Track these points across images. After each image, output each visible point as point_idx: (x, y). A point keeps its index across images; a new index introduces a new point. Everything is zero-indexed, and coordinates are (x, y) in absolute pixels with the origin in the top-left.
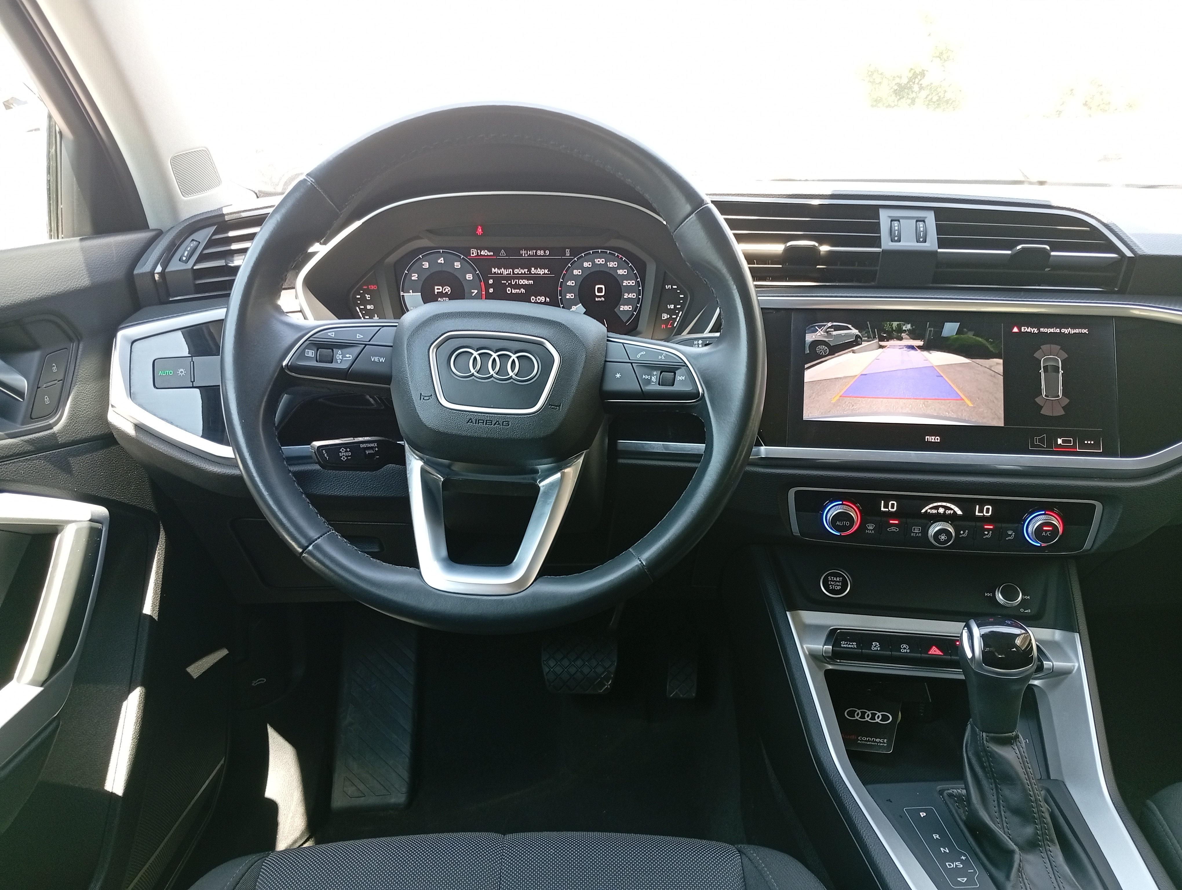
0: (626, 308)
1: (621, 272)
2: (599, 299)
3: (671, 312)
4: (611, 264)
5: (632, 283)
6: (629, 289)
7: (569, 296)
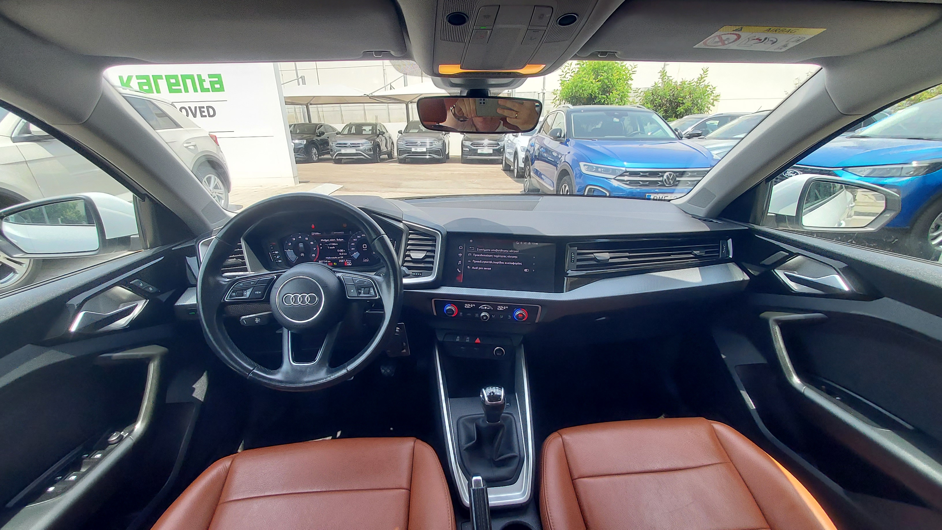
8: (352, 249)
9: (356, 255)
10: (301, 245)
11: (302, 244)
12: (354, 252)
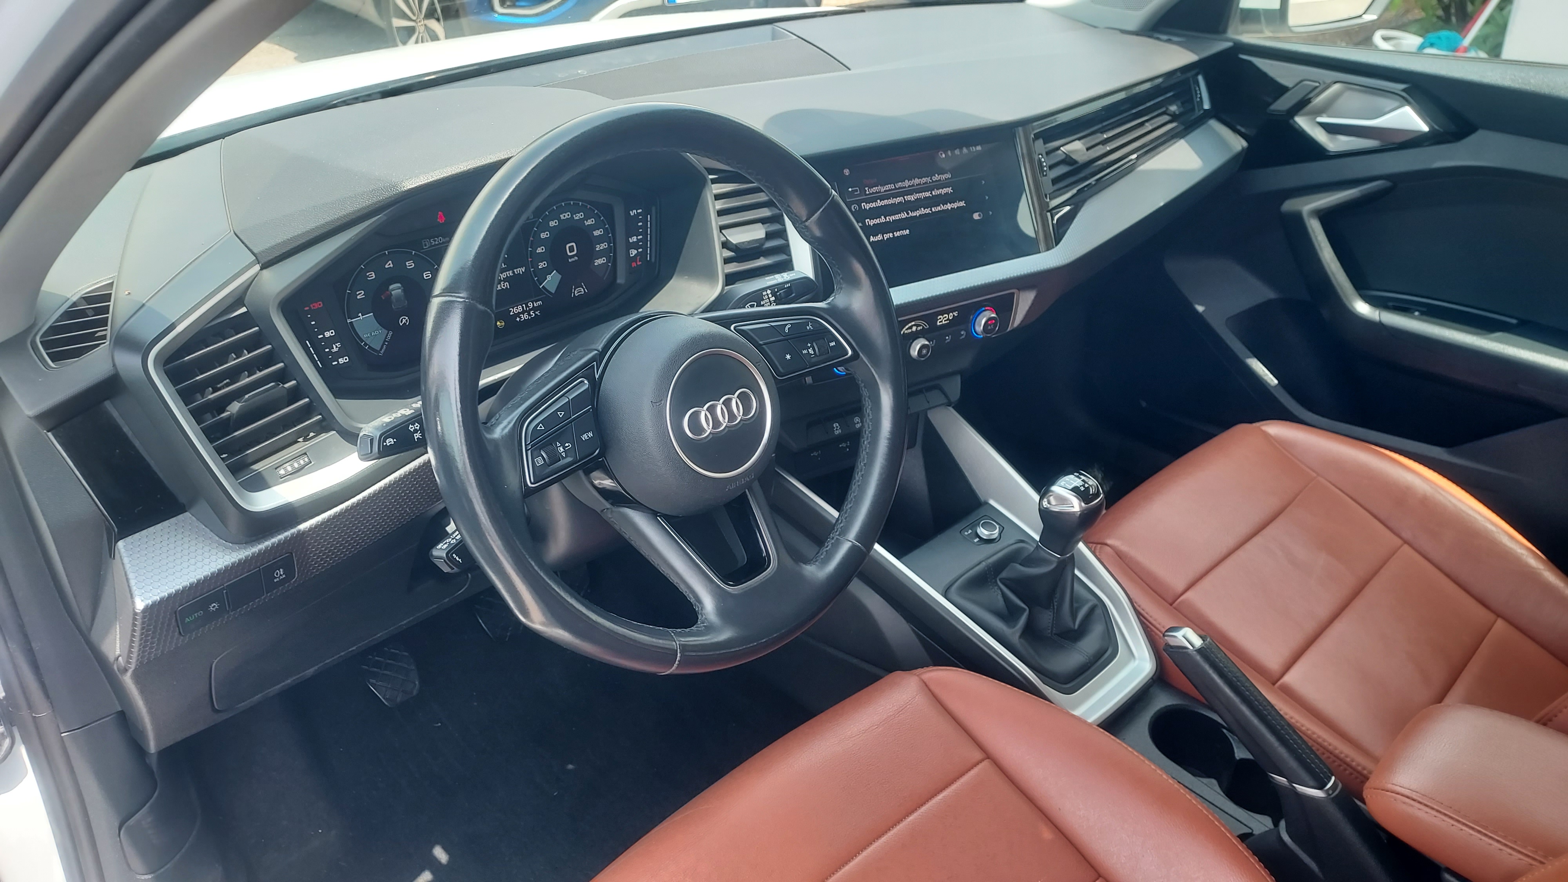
8: (542, 265)
9: (552, 281)
10: (396, 289)
11: (399, 285)
12: (547, 271)
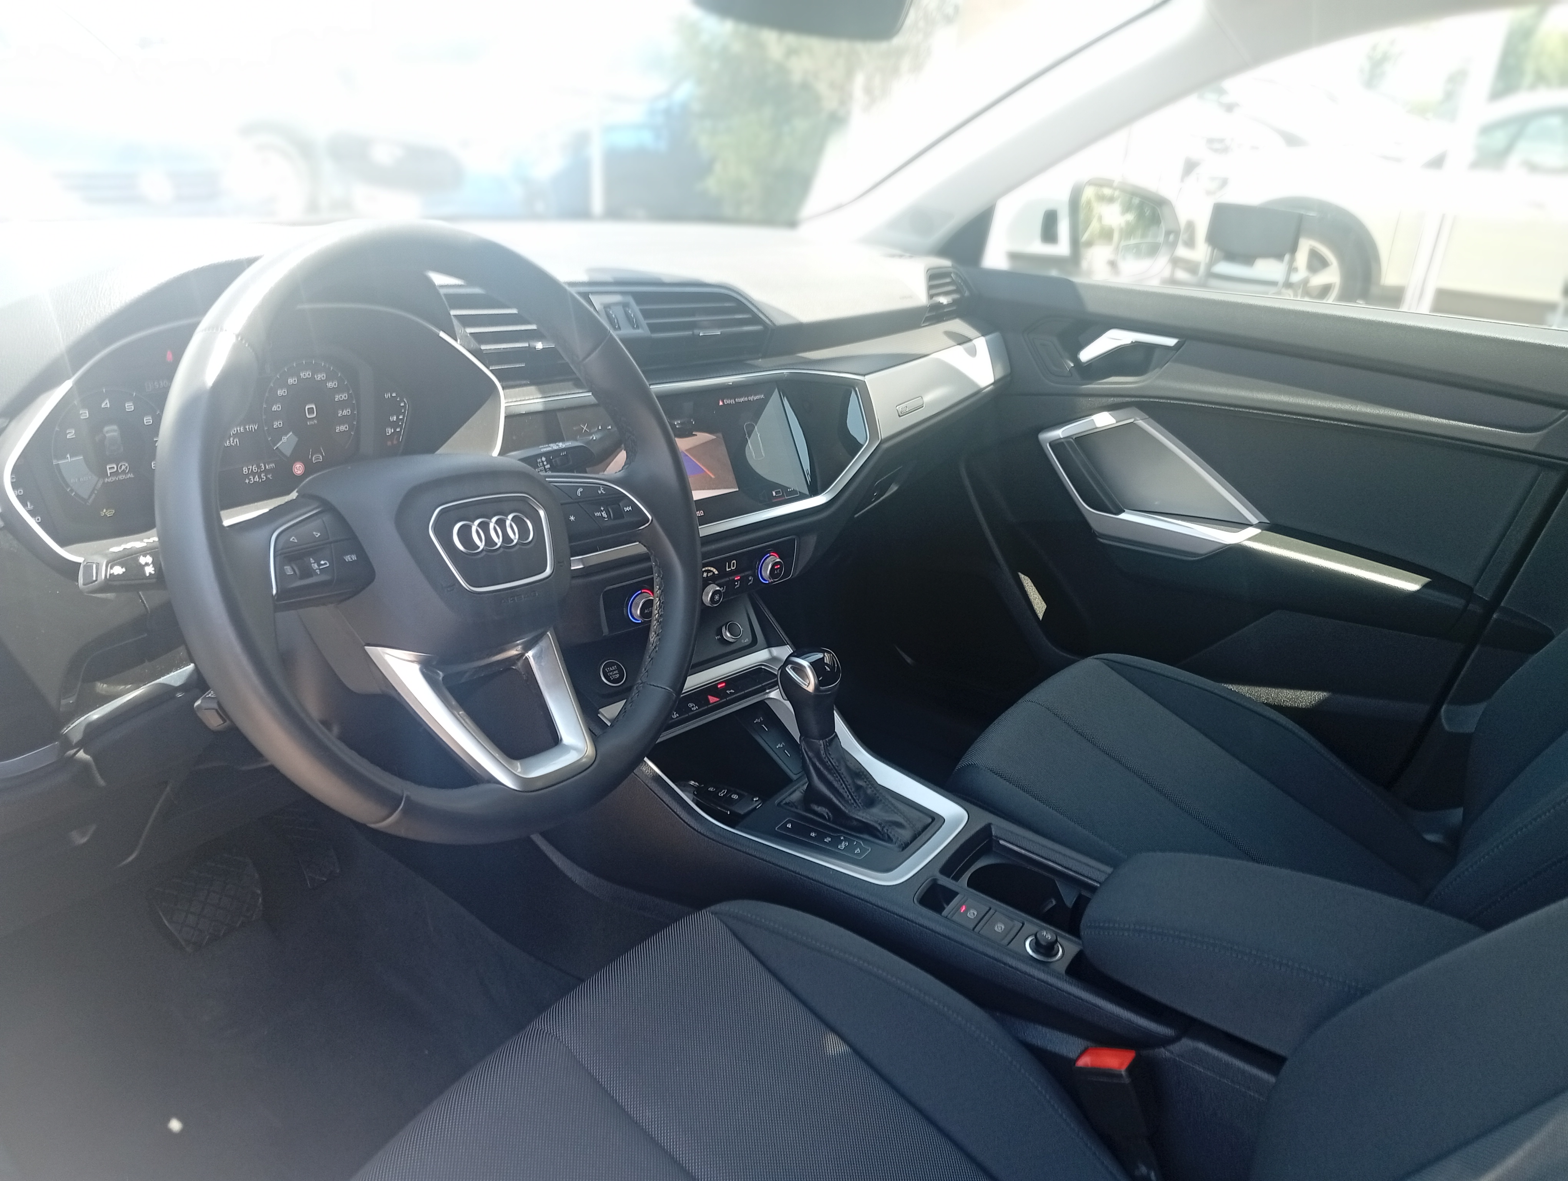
0: (343, 428)
1: (330, 385)
2: (312, 423)
3: (394, 425)
4: (320, 377)
5: (344, 396)
6: (343, 404)
7: (276, 424)
